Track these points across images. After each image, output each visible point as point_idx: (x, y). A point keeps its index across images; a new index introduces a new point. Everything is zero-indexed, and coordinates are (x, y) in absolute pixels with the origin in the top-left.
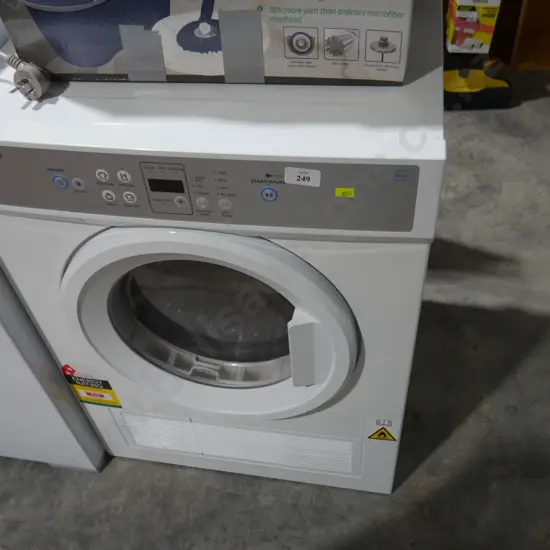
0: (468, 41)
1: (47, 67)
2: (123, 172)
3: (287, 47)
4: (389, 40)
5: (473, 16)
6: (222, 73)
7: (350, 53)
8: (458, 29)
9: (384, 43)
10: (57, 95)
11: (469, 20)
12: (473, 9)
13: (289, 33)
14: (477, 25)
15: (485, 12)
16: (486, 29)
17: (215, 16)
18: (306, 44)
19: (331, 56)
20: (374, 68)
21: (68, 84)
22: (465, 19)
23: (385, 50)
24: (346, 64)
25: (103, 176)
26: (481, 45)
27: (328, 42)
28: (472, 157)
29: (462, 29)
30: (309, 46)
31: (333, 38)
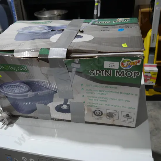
0: (148, 82)
1: (11, 113)
2: (32, 159)
3: (93, 114)
4: (130, 115)
5: (149, 75)
6: (70, 119)
7: (116, 117)
8: (145, 78)
9: (128, 116)
10: (13, 123)
11: (148, 76)
12: (150, 73)
13: (94, 110)
14: (151, 77)
15: (153, 74)
16: (153, 78)
17: (68, 103)
18: (100, 113)
19: (109, 117)
20: (124, 122)
21: (18, 118)
22: (147, 75)
23: (128, 117)
24: (114, 120)
25: (24, 159)
26: (153, 83)
27: (108, 113)
28: (152, 117)
29: (146, 78)
30: (101, 114)
31: (109, 112)
